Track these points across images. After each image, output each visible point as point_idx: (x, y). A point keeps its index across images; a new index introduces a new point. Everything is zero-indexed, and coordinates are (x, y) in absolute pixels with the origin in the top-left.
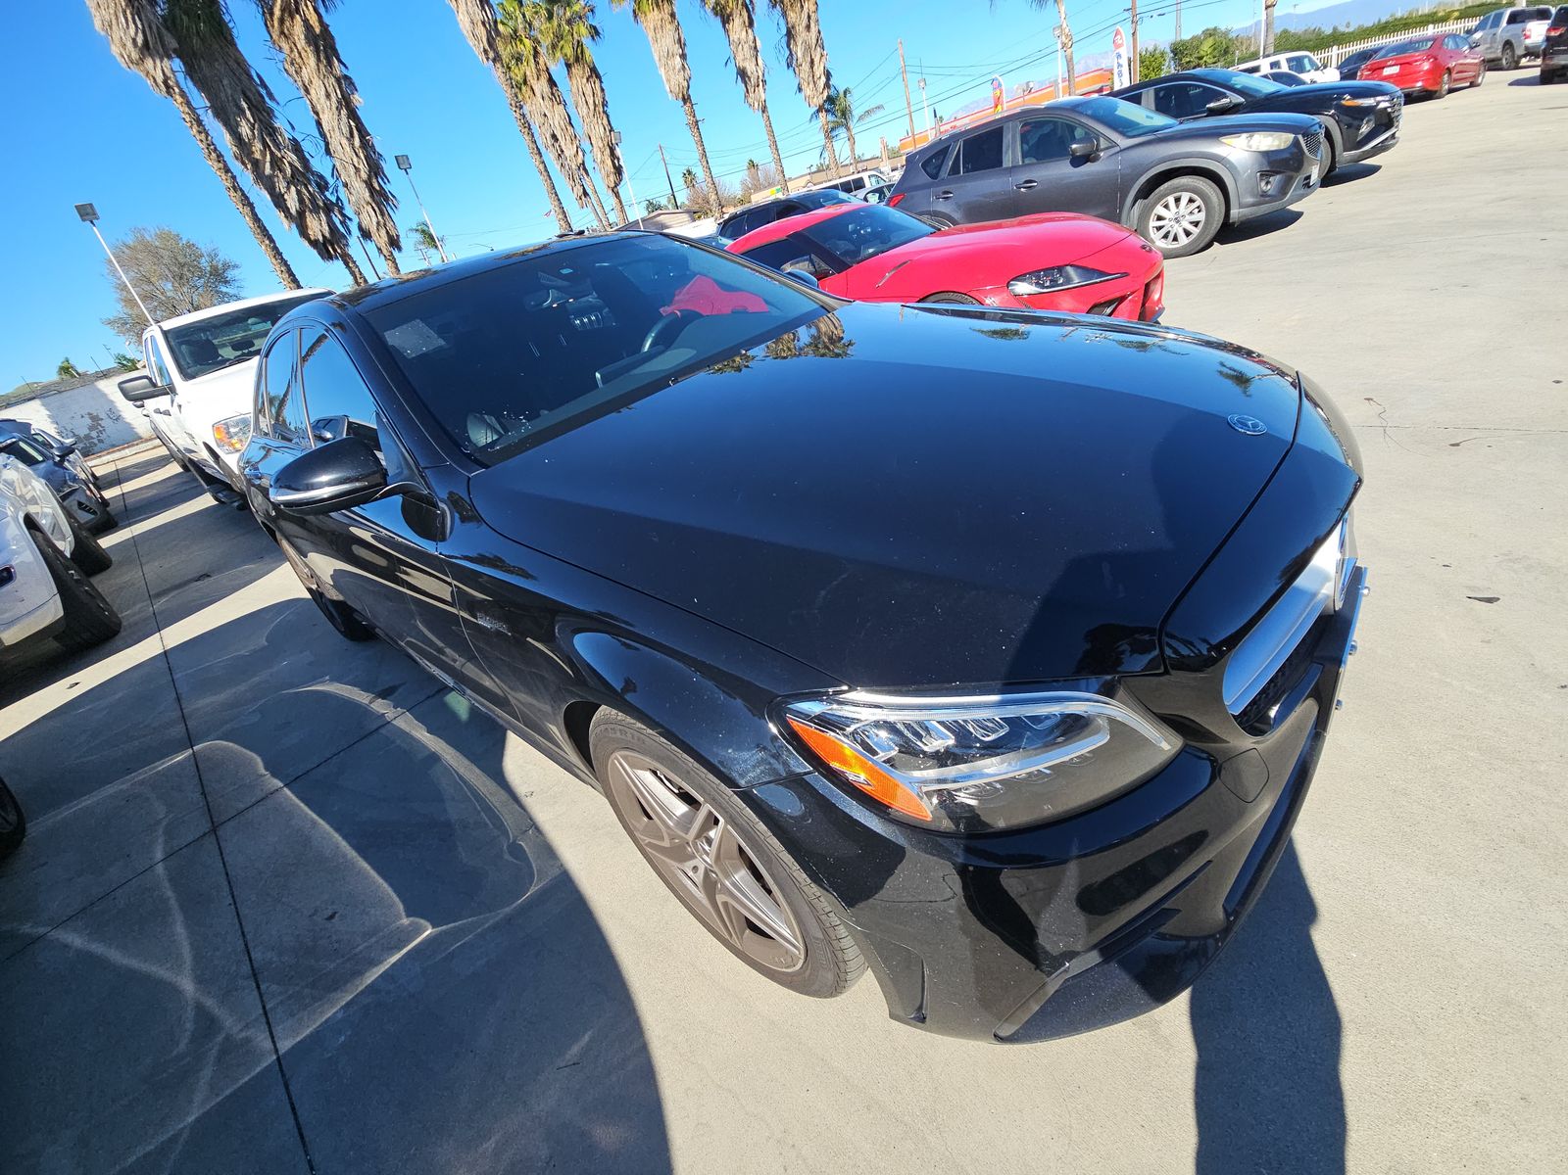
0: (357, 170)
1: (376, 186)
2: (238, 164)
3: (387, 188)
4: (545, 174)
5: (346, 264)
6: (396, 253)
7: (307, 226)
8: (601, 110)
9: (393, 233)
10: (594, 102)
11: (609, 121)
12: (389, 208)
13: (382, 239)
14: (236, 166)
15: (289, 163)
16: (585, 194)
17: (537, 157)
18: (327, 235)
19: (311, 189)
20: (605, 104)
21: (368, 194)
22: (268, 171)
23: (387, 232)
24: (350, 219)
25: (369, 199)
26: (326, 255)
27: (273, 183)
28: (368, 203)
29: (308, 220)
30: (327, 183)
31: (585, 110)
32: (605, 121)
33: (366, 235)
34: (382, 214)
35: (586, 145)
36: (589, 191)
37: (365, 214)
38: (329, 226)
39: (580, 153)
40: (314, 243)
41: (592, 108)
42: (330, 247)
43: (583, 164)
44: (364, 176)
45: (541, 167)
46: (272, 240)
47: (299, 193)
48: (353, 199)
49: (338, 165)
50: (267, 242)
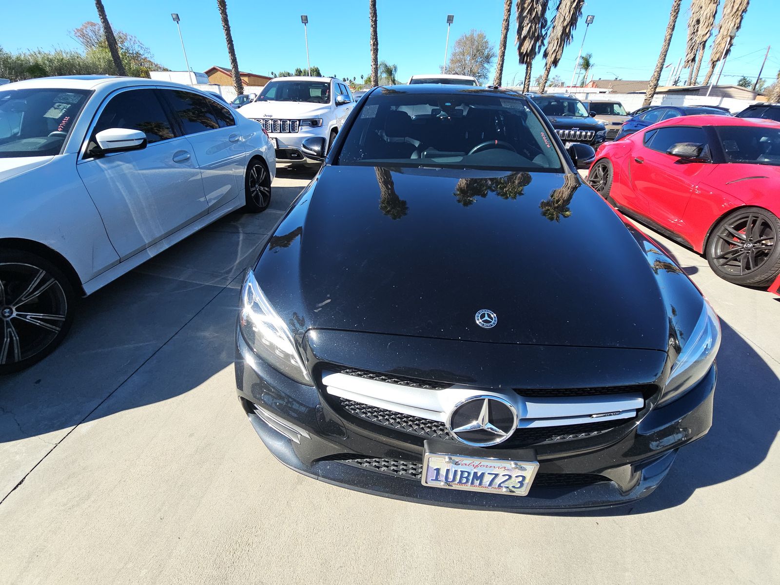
0: (564, 19)
1: (567, 30)
2: (516, 8)
3: (573, 32)
4: (667, 42)
5: (527, 68)
6: (552, 68)
7: (523, 44)
8: (740, 13)
9: (558, 57)
10: (738, 8)
11: (741, 22)
12: (565, 43)
13: (551, 59)
14: (514, 9)
15: (537, 11)
16: (693, 60)
17: (670, 31)
18: (528, 51)
19: (537, 27)
20: (745, 11)
21: (560, 34)
22: (525, 14)
23: (556, 56)
24: (544, 45)
25: (559, 37)
26: (522, 61)
27: (524, 20)
28: (558, 39)
29: (526, 41)
30: (546, 24)
31: (729, 11)
32: (738, 21)
33: (545, 55)
34: (560, 46)
35: (715, 31)
36: (697, 59)
37: (552, 44)
38: (532, 47)
39: (708, 35)
40: (521, 54)
41: (734, 10)
42: (526, 58)
43: (705, 42)
44: (565, 23)
45: (668, 37)
46: (505, 49)
47: (531, 27)
48: (552, 35)
49: (558, 15)
50: (503, 49)
